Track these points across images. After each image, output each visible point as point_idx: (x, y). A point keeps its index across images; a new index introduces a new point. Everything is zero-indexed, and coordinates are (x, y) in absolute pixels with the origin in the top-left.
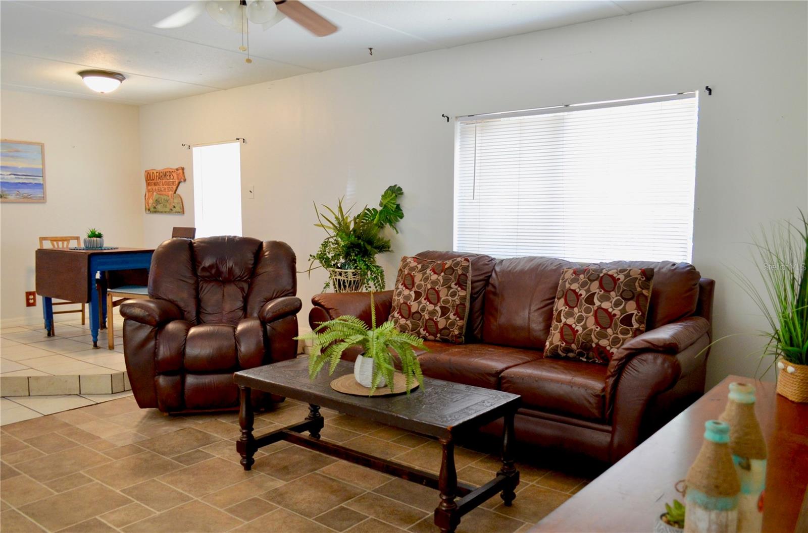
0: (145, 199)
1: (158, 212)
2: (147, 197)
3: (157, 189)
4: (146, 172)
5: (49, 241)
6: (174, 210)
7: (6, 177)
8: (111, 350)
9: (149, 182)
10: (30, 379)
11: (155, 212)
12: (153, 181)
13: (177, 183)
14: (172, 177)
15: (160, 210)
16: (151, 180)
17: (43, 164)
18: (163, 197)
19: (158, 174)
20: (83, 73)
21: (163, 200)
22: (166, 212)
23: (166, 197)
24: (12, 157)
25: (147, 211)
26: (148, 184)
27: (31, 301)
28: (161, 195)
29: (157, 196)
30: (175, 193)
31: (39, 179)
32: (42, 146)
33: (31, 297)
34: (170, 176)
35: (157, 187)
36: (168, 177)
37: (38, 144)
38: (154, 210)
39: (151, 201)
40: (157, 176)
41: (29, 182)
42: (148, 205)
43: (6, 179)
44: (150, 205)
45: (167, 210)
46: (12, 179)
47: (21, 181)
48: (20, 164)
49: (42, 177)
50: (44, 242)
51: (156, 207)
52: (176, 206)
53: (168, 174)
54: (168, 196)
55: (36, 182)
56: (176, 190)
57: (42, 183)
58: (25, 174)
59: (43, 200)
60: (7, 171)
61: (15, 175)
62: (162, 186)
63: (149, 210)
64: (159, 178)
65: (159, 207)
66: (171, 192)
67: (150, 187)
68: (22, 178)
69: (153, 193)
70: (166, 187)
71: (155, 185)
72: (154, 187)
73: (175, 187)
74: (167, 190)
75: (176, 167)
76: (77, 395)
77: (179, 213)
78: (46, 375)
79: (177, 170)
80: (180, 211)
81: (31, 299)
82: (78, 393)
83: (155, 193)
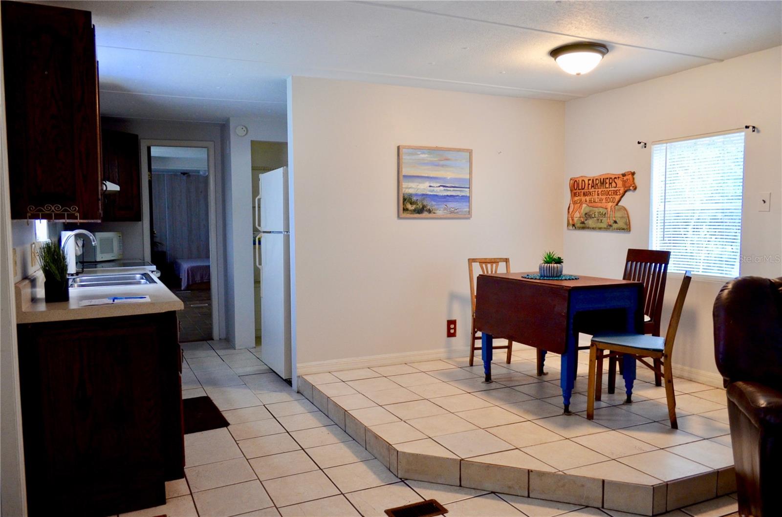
0: (569, 212)
1: (588, 228)
2: (571, 210)
3: (588, 200)
4: (571, 179)
5: (478, 263)
6: (615, 226)
7: (435, 189)
8: (590, 420)
9: (575, 191)
10: (530, 473)
11: (583, 228)
12: (583, 191)
13: (622, 192)
14: (614, 184)
15: (590, 226)
16: (579, 189)
17: (471, 173)
18: (597, 210)
19: (590, 182)
20: (555, 52)
21: (596, 214)
22: (600, 229)
23: (602, 210)
24: (443, 166)
25: (571, 227)
26: (574, 195)
27: (452, 331)
28: (593, 207)
29: (588, 209)
30: (617, 205)
31: (466, 191)
32: (470, 152)
33: (452, 326)
34: (610, 184)
35: (588, 198)
36: (607, 185)
37: (468, 150)
38: (582, 225)
39: (577, 215)
40: (589, 184)
41: (456, 194)
42: (573, 220)
43: (435, 192)
44: (576, 219)
45: (604, 225)
46: (441, 192)
47: (449, 193)
48: (449, 174)
49: (469, 188)
50: (473, 264)
51: (586, 222)
52: (617, 221)
53: (608, 181)
54: (607, 209)
55: (463, 194)
56: (619, 201)
57: (468, 195)
58: (453, 185)
59: (468, 215)
60: (437, 182)
61: (444, 186)
62: (596, 196)
63: (573, 225)
64: (592, 187)
65: (590, 223)
66: (610, 204)
67: (576, 198)
68: (448, 190)
69: (581, 205)
70: (604, 197)
71: (585, 194)
72: (583, 198)
73: (617, 197)
74: (604, 201)
75: (623, 172)
76: (598, 508)
77: (623, 229)
78: (553, 471)
79: (624, 175)
80: (625, 227)
81: (452, 329)
82: (600, 506)
83: (584, 206)
